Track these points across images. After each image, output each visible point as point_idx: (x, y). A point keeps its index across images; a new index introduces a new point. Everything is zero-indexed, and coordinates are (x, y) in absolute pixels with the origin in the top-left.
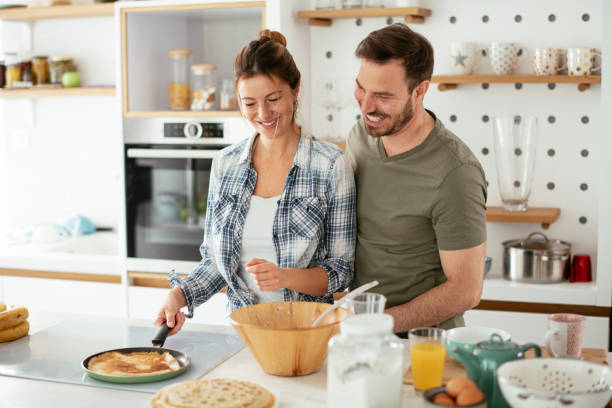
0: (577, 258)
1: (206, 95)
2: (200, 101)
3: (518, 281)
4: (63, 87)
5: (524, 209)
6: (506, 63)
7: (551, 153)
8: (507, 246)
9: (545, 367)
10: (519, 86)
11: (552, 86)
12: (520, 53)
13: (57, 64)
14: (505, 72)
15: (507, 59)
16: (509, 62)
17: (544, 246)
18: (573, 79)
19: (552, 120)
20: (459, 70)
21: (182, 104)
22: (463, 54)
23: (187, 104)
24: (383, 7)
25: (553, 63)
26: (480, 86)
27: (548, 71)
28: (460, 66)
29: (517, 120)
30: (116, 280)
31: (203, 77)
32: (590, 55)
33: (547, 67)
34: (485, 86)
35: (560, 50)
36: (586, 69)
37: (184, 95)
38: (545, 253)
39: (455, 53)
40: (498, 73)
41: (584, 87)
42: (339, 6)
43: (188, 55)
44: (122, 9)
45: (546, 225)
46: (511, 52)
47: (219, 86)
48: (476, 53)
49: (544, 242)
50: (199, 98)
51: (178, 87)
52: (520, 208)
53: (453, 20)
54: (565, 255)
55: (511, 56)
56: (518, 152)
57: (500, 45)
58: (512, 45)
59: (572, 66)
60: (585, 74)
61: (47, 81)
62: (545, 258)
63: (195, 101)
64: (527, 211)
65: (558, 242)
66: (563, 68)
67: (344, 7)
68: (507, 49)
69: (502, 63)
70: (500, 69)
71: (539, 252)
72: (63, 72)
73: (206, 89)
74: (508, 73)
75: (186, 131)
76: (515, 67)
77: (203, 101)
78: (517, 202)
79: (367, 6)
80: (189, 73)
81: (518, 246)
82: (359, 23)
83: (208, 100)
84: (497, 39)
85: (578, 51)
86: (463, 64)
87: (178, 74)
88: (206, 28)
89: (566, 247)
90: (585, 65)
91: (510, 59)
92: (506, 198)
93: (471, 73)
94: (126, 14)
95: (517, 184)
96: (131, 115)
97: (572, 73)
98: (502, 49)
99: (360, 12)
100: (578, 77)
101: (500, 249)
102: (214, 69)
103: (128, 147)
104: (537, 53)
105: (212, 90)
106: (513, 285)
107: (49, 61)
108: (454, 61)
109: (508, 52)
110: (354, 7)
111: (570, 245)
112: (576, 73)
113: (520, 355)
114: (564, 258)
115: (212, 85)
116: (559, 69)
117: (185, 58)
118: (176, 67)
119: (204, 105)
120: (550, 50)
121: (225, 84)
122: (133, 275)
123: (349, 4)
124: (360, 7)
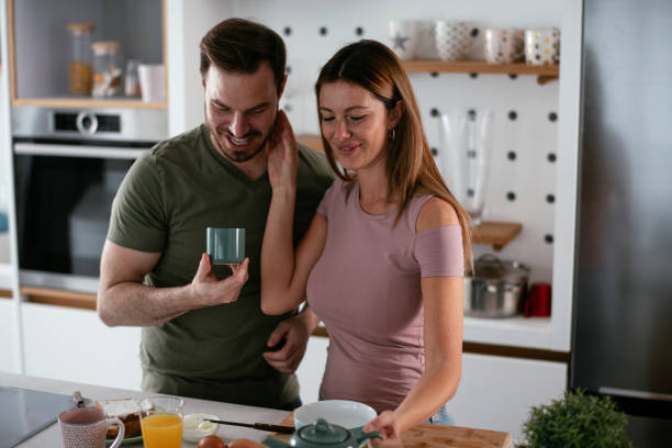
0: (535, 287)
1: (108, 78)
2: (102, 87)
5: (478, 223)
6: (454, 46)
7: (512, 156)
10: (474, 75)
11: (513, 76)
14: (453, 58)
15: (456, 42)
16: (459, 46)
18: (532, 70)
19: (513, 116)
21: (82, 88)
22: (403, 35)
23: (87, 91)
25: (508, 49)
26: (428, 73)
27: (501, 59)
28: (399, 49)
29: (472, 113)
30: (7, 294)
31: (106, 58)
32: (553, 40)
33: (500, 54)
34: (434, 74)
35: (516, 33)
36: (547, 57)
37: (86, 78)
38: (495, 281)
39: (393, 35)
40: (445, 58)
41: (543, 80)
43: (92, 29)
45: (498, 247)
46: (461, 33)
47: (123, 67)
48: (421, 34)
49: (497, 265)
50: (101, 81)
51: (78, 68)
54: (518, 285)
55: (460, 37)
56: (472, 154)
57: (448, 25)
58: (462, 24)
59: (530, 52)
60: (546, 63)
62: (492, 289)
63: (97, 86)
64: (480, 226)
65: (515, 265)
66: (522, 54)
68: (455, 29)
69: (447, 46)
70: (448, 50)
73: (110, 72)
74: (457, 59)
75: (79, 123)
76: (467, 51)
77: (105, 86)
80: (91, 52)
83: (112, 85)
84: (445, 17)
85: (540, 35)
86: (403, 48)
87: (78, 54)
89: (523, 273)
90: (547, 51)
91: (460, 42)
93: (414, 58)
95: (470, 193)
96: (19, 102)
97: (530, 62)
98: (450, 29)
100: (536, 68)
102: (119, 47)
103: (16, 140)
104: (489, 35)
105: (116, 73)
108: (392, 44)
109: (457, 34)
111: (529, 270)
112: (535, 62)
114: (516, 289)
115: (117, 66)
116: (517, 56)
117: (87, 34)
118: (77, 46)
119: (106, 92)
120: (504, 32)
121: (130, 66)
122: (27, 291)
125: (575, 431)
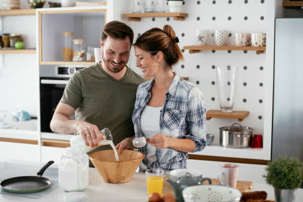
0: (255, 136)
1: (80, 54)
3: (227, 147)
4: (16, 49)
5: (231, 111)
6: (224, 42)
7: (245, 84)
8: (222, 129)
9: (210, 189)
10: (229, 52)
11: (245, 52)
12: (230, 35)
13: (13, 38)
14: (222, 45)
15: (223, 38)
16: (224, 40)
17: (239, 130)
18: (254, 48)
19: (245, 68)
20: (199, 43)
21: (69, 58)
22: (201, 36)
23: (71, 59)
24: (164, 12)
25: (244, 40)
26: (211, 51)
27: (241, 44)
28: (200, 41)
29: (229, 68)
30: (35, 142)
31: (79, 45)
32: (262, 37)
33: (241, 42)
34: (214, 51)
35: (247, 34)
36: (260, 43)
37: (70, 54)
38: (240, 133)
39: (198, 35)
40: (219, 45)
41: (259, 52)
42: (143, 12)
43: (72, 34)
44: (39, 12)
45: (240, 120)
47: (86, 51)
48: (209, 35)
49: (240, 128)
51: (67, 50)
52: (228, 111)
53: (198, 19)
54: (249, 135)
55: (225, 36)
56: (229, 84)
57: (220, 31)
58: (225, 31)
59: (253, 42)
60: (260, 46)
61: (9, 46)
62: (239, 136)
63: (75, 56)
64: (232, 112)
65: (247, 128)
66: (250, 43)
67: (145, 12)
68: (222, 33)
69: (219, 40)
70: (220, 43)
71: (237, 133)
72: (16, 41)
73: (80, 51)
74: (224, 45)
75: (69, 72)
76: (227, 42)
77: (78, 57)
78: (227, 108)
79: (156, 12)
80: (72, 43)
81: (226, 130)
82: (154, 20)
83: (81, 56)
84: (219, 29)
85: (256, 35)
86: (202, 41)
87: (67, 44)
88: (84, 21)
89: (250, 130)
90: (260, 41)
91: (225, 38)
92: (222, 106)
93: (206, 45)
94: (41, 14)
95: (229, 99)
96: (43, 63)
97: (253, 45)
98: (221, 33)
99: (153, 14)
100: (256, 48)
101: (219, 131)
102: (84, 41)
103: (41, 78)
104: (237, 36)
105: (83, 52)
106: (224, 149)
107: (10, 36)
108: (197, 39)
109: (223, 35)
110: (150, 12)
111: (252, 130)
112: (255, 45)
113: (199, 183)
114: (248, 136)
115: (83, 49)
116: (248, 44)
117: (70, 36)
118: (66, 40)
119: (78, 59)
120: (243, 34)
121: (89, 49)
122: (44, 141)
123: (148, 10)
124: (153, 12)
125: (286, 168)
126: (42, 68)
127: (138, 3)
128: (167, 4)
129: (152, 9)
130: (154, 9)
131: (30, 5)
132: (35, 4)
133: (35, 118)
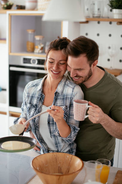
1: (40, 47)
2: (38, 50)
21: (31, 50)
23: (33, 51)
24: (108, 18)
31: (40, 40)
37: (32, 47)
42: (91, 16)
43: (34, 31)
44: (9, 14)
47: (45, 44)
50: (38, 48)
51: (30, 44)
63: (36, 49)
67: (93, 17)
73: (40, 45)
75: (31, 62)
79: (102, 17)
80: (34, 39)
82: (99, 23)
83: (41, 49)
87: (30, 38)
94: (11, 16)
96: (11, 54)
102: (43, 38)
103: (10, 66)
105: (42, 46)
110: (97, 17)
115: (43, 44)
118: (30, 36)
119: (39, 51)
121: (47, 44)
122: (11, 113)
123: (96, 16)
124: (99, 17)
126: (11, 58)
127: (88, 9)
128: (111, 11)
129: (98, 15)
130: (100, 15)
131: (2, 6)
132: (5, 6)
133: (5, 90)
